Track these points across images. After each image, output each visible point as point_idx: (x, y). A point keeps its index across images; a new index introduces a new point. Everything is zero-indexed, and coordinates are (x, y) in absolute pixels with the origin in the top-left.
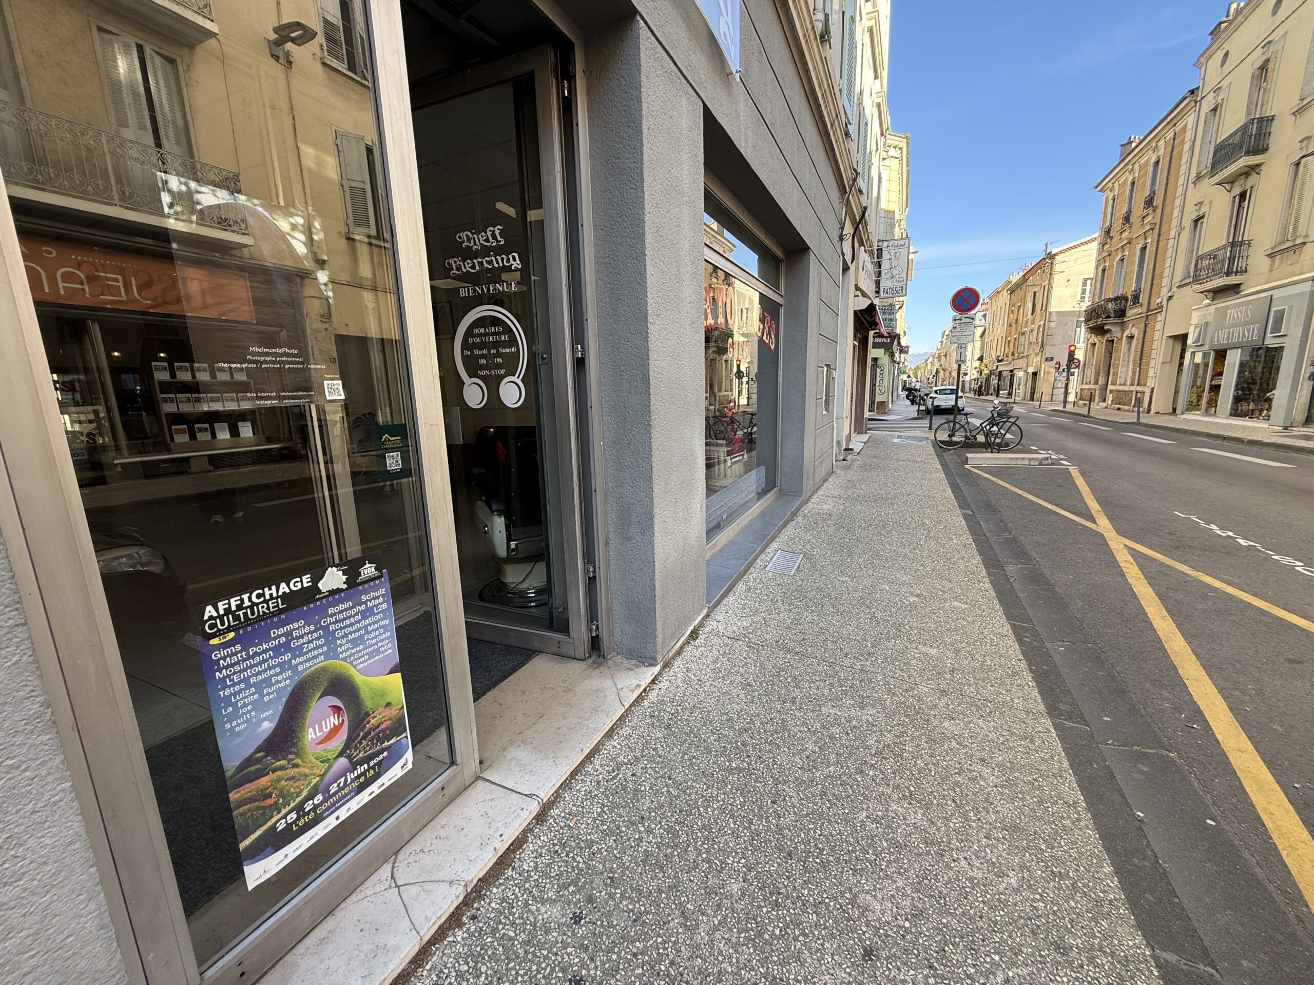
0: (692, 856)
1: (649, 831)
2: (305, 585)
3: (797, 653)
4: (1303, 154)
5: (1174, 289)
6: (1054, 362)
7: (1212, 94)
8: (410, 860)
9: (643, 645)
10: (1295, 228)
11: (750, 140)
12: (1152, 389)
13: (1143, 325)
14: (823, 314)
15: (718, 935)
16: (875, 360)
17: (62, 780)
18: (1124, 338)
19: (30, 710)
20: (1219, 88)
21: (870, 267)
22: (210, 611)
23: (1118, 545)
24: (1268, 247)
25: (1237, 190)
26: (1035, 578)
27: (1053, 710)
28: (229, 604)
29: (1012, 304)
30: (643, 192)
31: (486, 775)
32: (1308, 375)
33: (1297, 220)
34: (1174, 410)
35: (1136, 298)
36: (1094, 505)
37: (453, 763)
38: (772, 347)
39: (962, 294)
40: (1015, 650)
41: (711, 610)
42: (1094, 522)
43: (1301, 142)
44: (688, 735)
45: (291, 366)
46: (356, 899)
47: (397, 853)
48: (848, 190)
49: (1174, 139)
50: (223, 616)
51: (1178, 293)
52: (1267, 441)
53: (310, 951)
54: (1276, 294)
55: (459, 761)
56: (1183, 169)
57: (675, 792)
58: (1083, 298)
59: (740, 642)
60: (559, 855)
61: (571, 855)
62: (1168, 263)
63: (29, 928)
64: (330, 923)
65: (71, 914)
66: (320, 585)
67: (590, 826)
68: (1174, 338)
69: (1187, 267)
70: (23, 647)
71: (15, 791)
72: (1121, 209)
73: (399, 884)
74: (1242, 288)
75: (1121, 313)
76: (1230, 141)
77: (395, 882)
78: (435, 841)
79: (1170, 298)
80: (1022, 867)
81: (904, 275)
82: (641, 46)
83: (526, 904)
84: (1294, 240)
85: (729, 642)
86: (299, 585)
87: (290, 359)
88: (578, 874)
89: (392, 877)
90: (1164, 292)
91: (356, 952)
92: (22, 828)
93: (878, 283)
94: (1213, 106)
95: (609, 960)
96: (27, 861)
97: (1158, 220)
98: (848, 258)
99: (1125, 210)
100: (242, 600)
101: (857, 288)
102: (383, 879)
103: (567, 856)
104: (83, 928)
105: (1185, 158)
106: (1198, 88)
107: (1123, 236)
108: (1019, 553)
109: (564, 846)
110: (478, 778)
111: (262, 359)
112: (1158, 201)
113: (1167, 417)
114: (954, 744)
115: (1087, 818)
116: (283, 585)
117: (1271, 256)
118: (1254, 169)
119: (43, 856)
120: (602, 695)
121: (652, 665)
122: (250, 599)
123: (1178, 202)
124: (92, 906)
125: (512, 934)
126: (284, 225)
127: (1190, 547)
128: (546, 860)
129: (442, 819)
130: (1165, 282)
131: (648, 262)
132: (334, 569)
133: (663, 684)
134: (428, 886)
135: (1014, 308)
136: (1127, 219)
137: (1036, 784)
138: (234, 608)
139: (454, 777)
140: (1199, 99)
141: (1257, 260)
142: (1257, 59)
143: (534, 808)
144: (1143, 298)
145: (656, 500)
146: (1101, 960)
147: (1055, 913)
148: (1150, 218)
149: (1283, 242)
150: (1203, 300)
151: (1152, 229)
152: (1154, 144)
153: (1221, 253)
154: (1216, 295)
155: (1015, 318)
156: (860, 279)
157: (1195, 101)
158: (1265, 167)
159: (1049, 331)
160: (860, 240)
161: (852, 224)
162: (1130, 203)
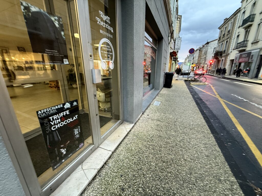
0: (144, 163)
1: (135, 157)
2: (61, 107)
4: (260, 22)
6: (207, 65)
7: (244, 9)
8: (85, 164)
9: (130, 120)
10: (257, 38)
13: (225, 57)
14: (165, 52)
16: (173, 64)
18: (221, 60)
21: (173, 43)
23: (221, 100)
24: (252, 42)
25: (246, 30)
29: (199, 53)
31: (100, 146)
32: (257, 68)
33: (258, 36)
34: (230, 74)
35: (224, 51)
36: (216, 93)
37: (93, 144)
38: (155, 59)
39: (190, 52)
40: (204, 121)
41: (143, 113)
42: (216, 96)
43: (261, 20)
44: (141, 138)
47: (82, 163)
48: (171, 26)
49: (235, 18)
51: (233, 51)
52: (248, 81)
54: (252, 51)
55: (95, 144)
56: (236, 25)
57: (139, 150)
58: (214, 52)
60: (117, 163)
61: (119, 163)
62: (231, 45)
66: (64, 107)
67: (123, 157)
68: (231, 60)
69: (235, 45)
72: (223, 33)
74: (246, 50)
75: (221, 55)
76: (246, 19)
77: (83, 169)
78: (90, 160)
79: (231, 52)
81: (180, 45)
83: (111, 173)
84: (257, 40)
85: (147, 119)
88: (121, 167)
90: (230, 51)
91: (76, 184)
93: (174, 47)
94: (244, 11)
95: (129, 185)
98: (170, 41)
99: (224, 33)
101: (171, 48)
102: (80, 168)
105: (237, 22)
106: (241, 7)
107: (223, 39)
109: (117, 161)
110: (98, 147)
112: (230, 32)
113: (228, 76)
115: (221, 154)
117: (252, 44)
118: (251, 26)
120: (123, 130)
121: (132, 124)
123: (235, 32)
125: (108, 179)
127: (235, 101)
128: (114, 164)
129: (91, 155)
130: (231, 48)
133: (135, 128)
134: (90, 170)
136: (224, 35)
137: (211, 147)
139: (93, 147)
141: (249, 44)
142: (253, 2)
143: (111, 153)
144: (226, 52)
145: (134, 90)
148: (229, 35)
149: (255, 41)
150: (237, 52)
151: (229, 38)
152: (231, 19)
153: (242, 43)
154: (240, 51)
155: (200, 55)
156: (171, 46)
157: (240, 10)
158: (253, 25)
159: (206, 58)
160: (172, 37)
161: (171, 34)
162: (225, 32)
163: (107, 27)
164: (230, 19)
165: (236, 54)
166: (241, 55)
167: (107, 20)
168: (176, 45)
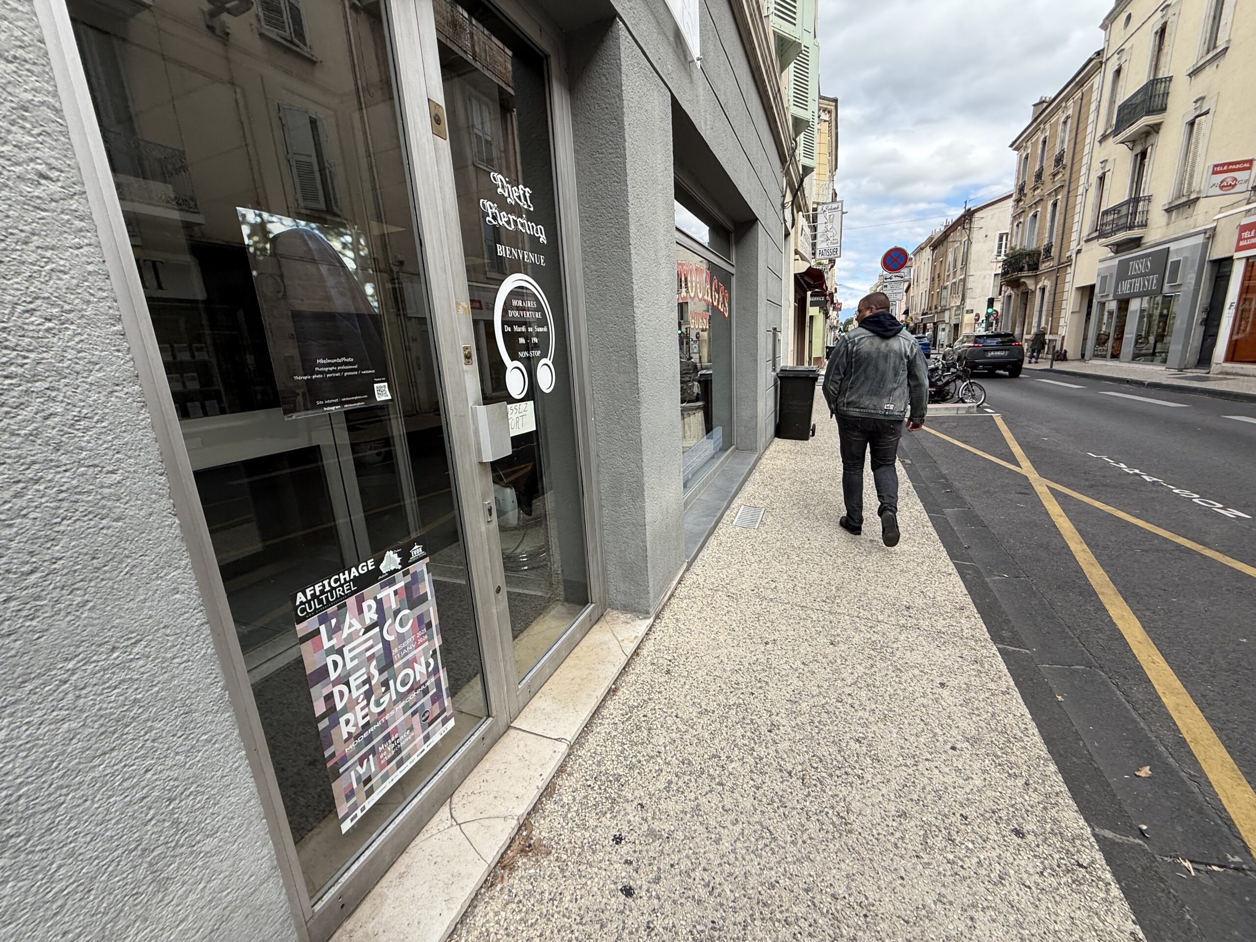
1: (667, 763)
2: (370, 568)
3: (771, 600)
4: (1198, 113)
5: (1082, 243)
6: (974, 314)
7: (1116, 56)
8: (464, 802)
9: (637, 600)
10: (1190, 184)
11: (708, 123)
12: (1063, 337)
13: (1054, 278)
14: (769, 280)
15: (739, 844)
16: (811, 317)
17: (239, 749)
18: (1038, 290)
19: (215, 693)
20: (1123, 50)
21: (808, 231)
22: (300, 597)
23: (1041, 486)
24: (1166, 202)
25: (1138, 149)
26: (970, 518)
27: (996, 638)
28: (314, 589)
29: (934, 261)
30: (627, 185)
31: (515, 724)
32: (1200, 321)
33: (1191, 176)
34: (1083, 356)
35: (1048, 250)
36: (1017, 450)
37: (489, 716)
38: (727, 315)
39: (893, 254)
40: (960, 588)
41: (690, 565)
42: (1019, 466)
43: (1196, 102)
44: (687, 677)
45: (349, 373)
46: (423, 838)
47: (450, 797)
48: (788, 159)
49: (1082, 99)
50: (310, 600)
51: (1085, 247)
52: (1164, 382)
53: (394, 884)
54: (1173, 246)
55: (494, 714)
56: (1090, 128)
57: (683, 728)
58: (999, 253)
59: (720, 593)
60: (592, 788)
61: (603, 787)
62: (1076, 218)
63: (226, 871)
64: (405, 859)
65: (252, 859)
66: (381, 567)
67: (615, 763)
68: (1082, 289)
69: (1094, 222)
70: (207, 642)
71: (210, 761)
72: (1033, 167)
73: (459, 822)
74: (1143, 241)
75: (1034, 267)
76: (1133, 102)
77: (456, 821)
78: (483, 784)
79: (1079, 251)
80: (984, 772)
81: (838, 237)
82: (621, 47)
84: (1189, 195)
85: (710, 593)
86: (366, 570)
87: (347, 367)
88: (612, 803)
89: (452, 817)
90: (1074, 246)
91: (435, 881)
92: (216, 790)
93: (814, 246)
94: (1117, 67)
96: (220, 817)
97: (1067, 176)
98: (789, 224)
99: (1037, 168)
100: (324, 586)
101: (797, 252)
102: (444, 819)
103: (600, 789)
104: (260, 869)
105: (1092, 117)
106: (1103, 49)
107: (1036, 193)
108: (955, 498)
109: (595, 780)
110: (509, 727)
111: (326, 369)
112: (1066, 160)
113: (1076, 364)
114: (916, 672)
115: (1032, 727)
116: (353, 570)
117: (1169, 211)
118: (1155, 128)
119: (231, 812)
120: (606, 647)
121: (646, 618)
122: (329, 583)
123: (1085, 160)
124: (266, 851)
126: (336, 245)
127: (1104, 485)
128: (582, 793)
129: (485, 765)
130: (1074, 236)
131: (633, 251)
132: (391, 552)
133: (657, 635)
134: (486, 822)
135: (937, 264)
136: (1039, 176)
137: (989, 701)
138: (318, 593)
139: (490, 729)
140: (1104, 60)
141: (1157, 215)
142: (1156, 23)
143: (563, 748)
144: (1054, 252)
145: (645, 469)
146: (1054, 840)
147: (1012, 806)
148: (1060, 175)
149: (1179, 197)
150: (1108, 253)
151: (1062, 186)
152: (1064, 104)
153: (1124, 211)
154: (1119, 248)
155: (937, 273)
156: (799, 243)
157: (1101, 63)
158: (1163, 127)
159: (969, 285)
160: (798, 205)
161: (791, 191)
162: (1042, 161)
163: (522, 225)
164: (1061, 101)
165: (1100, 261)
166: (1123, 267)
167: (520, 200)
168: (819, 239)
